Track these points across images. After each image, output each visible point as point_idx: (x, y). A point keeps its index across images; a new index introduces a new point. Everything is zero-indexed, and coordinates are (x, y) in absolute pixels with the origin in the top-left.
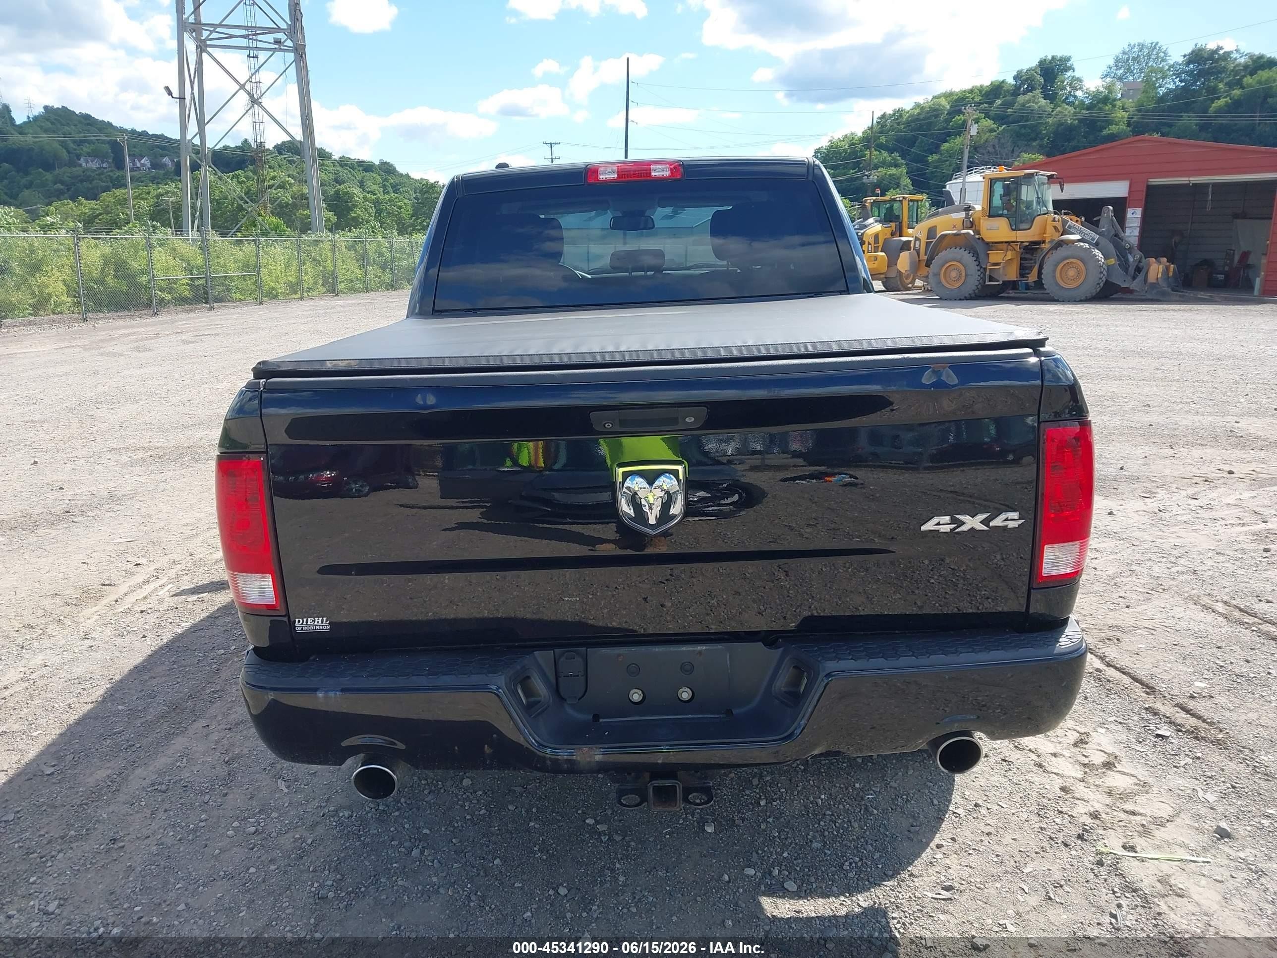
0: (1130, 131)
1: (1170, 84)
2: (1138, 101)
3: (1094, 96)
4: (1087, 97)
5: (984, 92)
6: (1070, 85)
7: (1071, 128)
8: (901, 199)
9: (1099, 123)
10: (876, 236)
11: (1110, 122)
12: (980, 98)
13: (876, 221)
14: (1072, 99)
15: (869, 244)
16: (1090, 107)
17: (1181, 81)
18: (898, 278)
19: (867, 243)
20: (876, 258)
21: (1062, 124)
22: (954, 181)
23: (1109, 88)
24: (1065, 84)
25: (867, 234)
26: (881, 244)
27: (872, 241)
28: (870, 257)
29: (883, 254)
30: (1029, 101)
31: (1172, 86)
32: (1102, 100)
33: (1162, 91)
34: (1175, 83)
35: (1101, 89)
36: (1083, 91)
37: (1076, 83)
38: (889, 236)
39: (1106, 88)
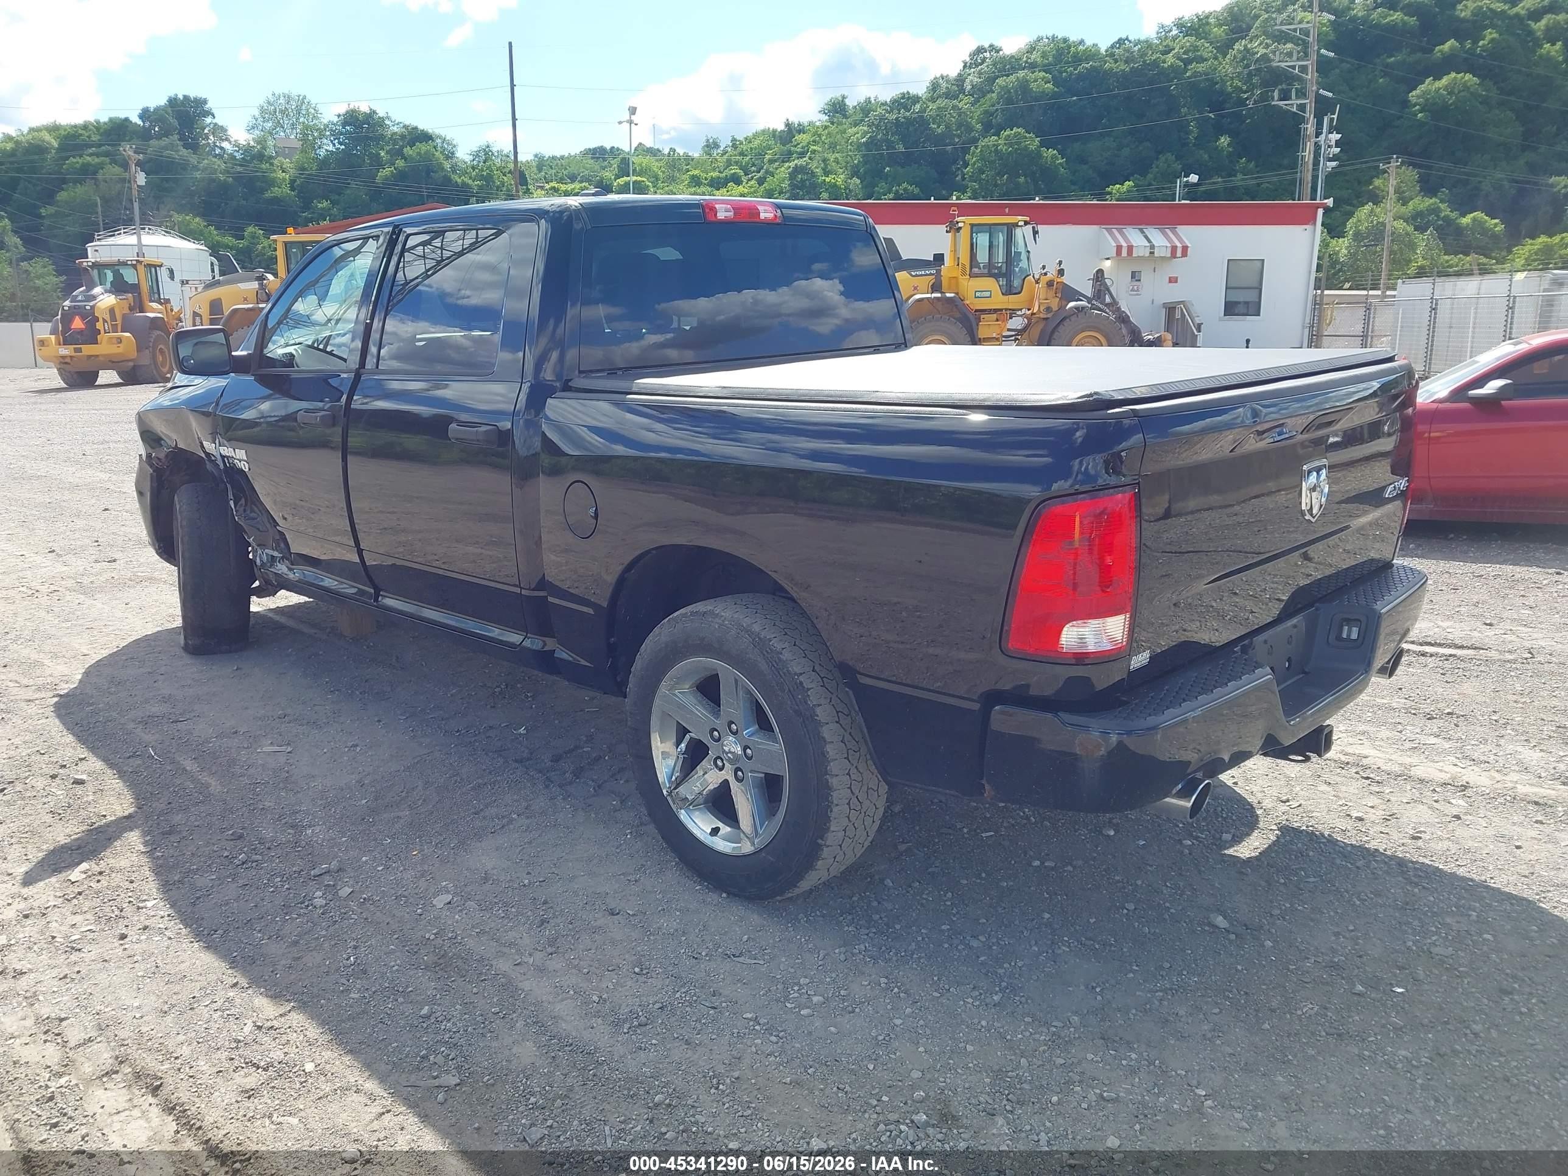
0: (295, 196)
1: (328, 146)
2: (297, 162)
3: (246, 151)
4: (238, 151)
5: (102, 131)
6: (213, 133)
7: (224, 187)
8: (134, 262)
9: (258, 184)
10: (112, 310)
11: (272, 183)
12: (98, 137)
13: (106, 291)
14: (218, 151)
15: (105, 321)
16: (244, 163)
17: (340, 143)
18: (153, 367)
19: (101, 320)
20: (120, 340)
21: (214, 180)
22: (98, 243)
23: (262, 141)
24: (206, 131)
25: (99, 308)
26: (119, 322)
27: (107, 317)
28: (111, 338)
29: (128, 334)
30: (166, 148)
31: (331, 148)
32: (255, 156)
33: (322, 153)
34: (334, 145)
35: (252, 143)
36: (230, 143)
37: (220, 131)
38: (127, 311)
39: (259, 143)
